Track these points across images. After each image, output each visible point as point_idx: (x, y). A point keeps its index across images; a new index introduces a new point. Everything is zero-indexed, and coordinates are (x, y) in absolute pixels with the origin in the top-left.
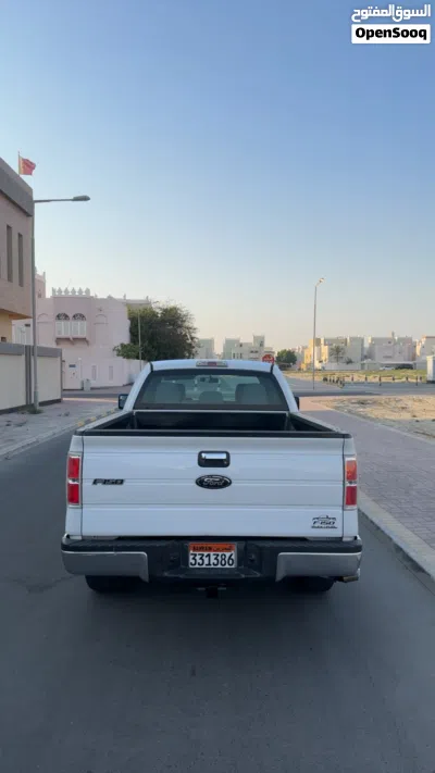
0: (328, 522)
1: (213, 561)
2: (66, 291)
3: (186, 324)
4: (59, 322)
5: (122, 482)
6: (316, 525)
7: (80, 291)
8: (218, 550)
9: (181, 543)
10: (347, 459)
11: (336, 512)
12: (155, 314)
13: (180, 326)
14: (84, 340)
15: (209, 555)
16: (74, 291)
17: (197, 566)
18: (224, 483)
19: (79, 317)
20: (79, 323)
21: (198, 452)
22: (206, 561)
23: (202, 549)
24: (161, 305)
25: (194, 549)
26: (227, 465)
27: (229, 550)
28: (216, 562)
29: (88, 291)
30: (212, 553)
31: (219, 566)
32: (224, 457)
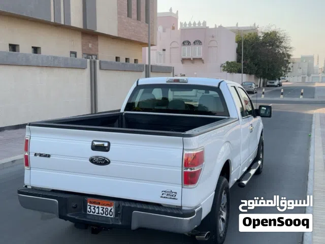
0: (171, 195)
1: (101, 211)
2: (190, 24)
3: (283, 44)
4: (184, 47)
5: (49, 156)
6: (164, 196)
7: (199, 23)
8: (103, 205)
9: (83, 198)
10: (185, 152)
11: (177, 188)
12: (257, 38)
13: (278, 47)
14: (200, 59)
15: (98, 207)
16: (195, 24)
17: (91, 213)
18: (105, 162)
19: (198, 42)
20: (197, 47)
21: (92, 141)
22: (97, 211)
23: (94, 203)
24: (263, 31)
25: (90, 203)
26: (108, 151)
27: (110, 205)
28: (102, 212)
29: (204, 23)
30: (100, 206)
31: (104, 215)
32: (106, 145)
